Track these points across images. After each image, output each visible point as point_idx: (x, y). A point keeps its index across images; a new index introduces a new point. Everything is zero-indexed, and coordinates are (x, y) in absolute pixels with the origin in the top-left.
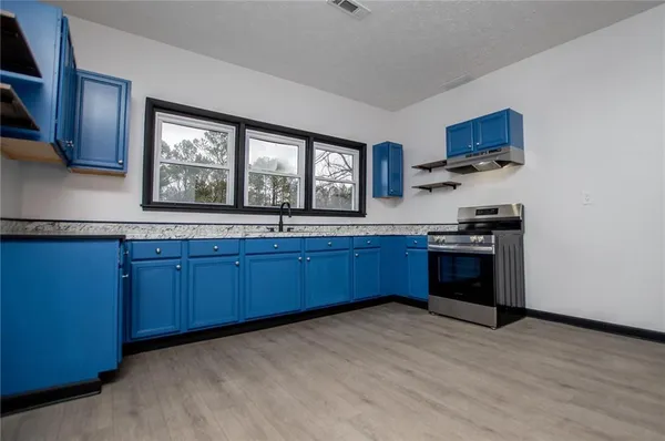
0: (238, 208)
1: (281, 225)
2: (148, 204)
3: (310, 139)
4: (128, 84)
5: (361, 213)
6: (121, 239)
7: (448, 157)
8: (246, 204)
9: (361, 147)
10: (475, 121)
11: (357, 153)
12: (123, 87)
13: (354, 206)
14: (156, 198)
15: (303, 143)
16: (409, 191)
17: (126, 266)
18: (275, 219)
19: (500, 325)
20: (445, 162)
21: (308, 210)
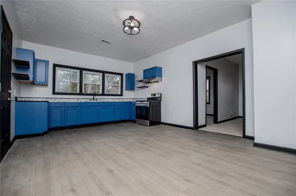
0: (81, 94)
1: (94, 99)
2: (54, 93)
3: (104, 73)
4: (48, 61)
5: (121, 95)
6: (48, 102)
7: (144, 79)
8: (83, 93)
9: (121, 75)
10: (149, 69)
11: (120, 76)
12: (47, 62)
13: (119, 93)
14: (56, 91)
15: (101, 74)
16: (136, 88)
17: (49, 108)
18: (92, 97)
19: (150, 126)
20: (142, 81)
21: (103, 94)
